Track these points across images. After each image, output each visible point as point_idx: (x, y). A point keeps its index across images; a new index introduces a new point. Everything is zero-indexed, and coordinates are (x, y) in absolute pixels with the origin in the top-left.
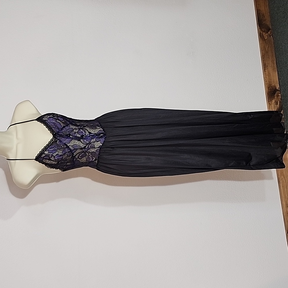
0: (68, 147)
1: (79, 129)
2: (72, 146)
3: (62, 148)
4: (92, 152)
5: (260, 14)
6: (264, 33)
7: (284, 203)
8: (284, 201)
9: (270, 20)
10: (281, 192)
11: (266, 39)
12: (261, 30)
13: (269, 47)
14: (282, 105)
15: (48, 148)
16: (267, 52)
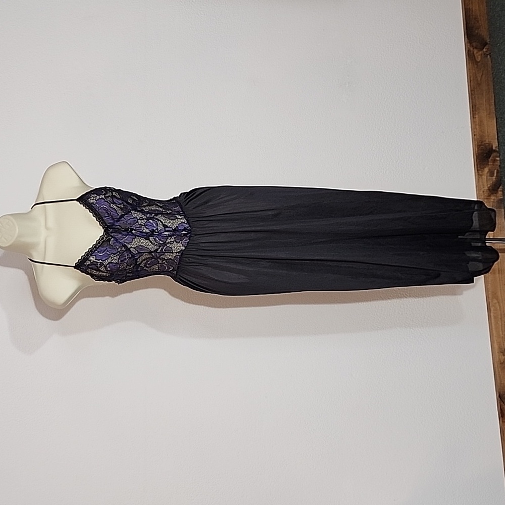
0: (128, 250)
1: (148, 219)
2: (134, 248)
3: (118, 252)
4: (168, 259)
5: (471, 17)
6: (475, 51)
7: (496, 346)
8: (495, 342)
9: (487, 28)
10: (492, 326)
11: (478, 60)
12: (470, 45)
13: (484, 76)
14: (501, 178)
15: (95, 250)
16: (479, 84)
